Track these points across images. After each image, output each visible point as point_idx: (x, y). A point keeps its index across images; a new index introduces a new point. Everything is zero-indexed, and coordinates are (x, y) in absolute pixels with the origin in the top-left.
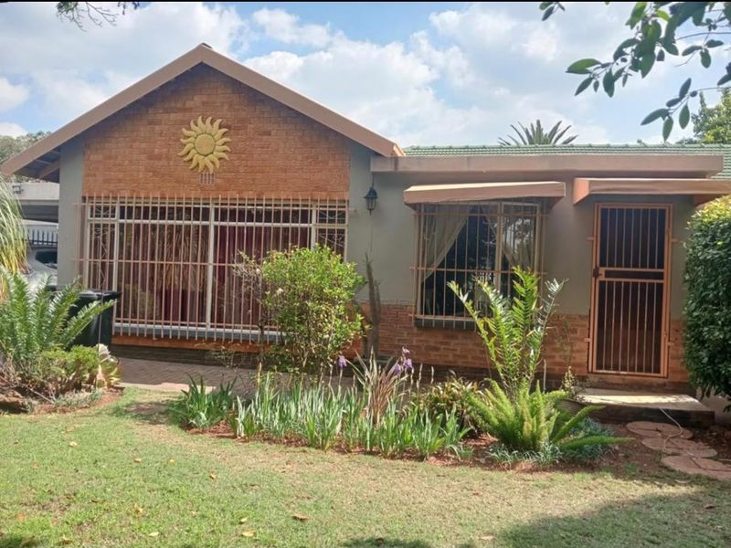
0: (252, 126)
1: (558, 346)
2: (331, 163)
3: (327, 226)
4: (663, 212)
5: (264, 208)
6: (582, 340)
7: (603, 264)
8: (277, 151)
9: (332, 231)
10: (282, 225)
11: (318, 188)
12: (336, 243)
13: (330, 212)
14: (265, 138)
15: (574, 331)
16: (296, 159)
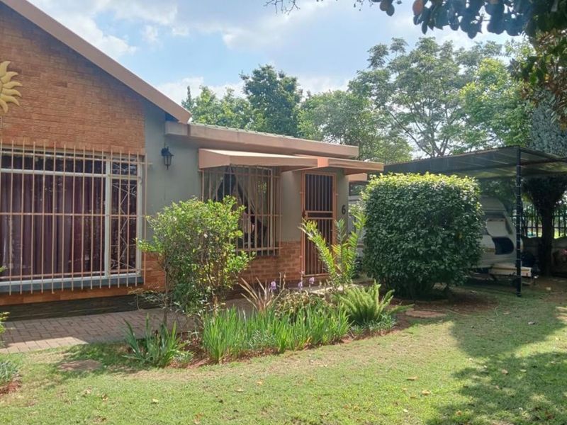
0: (46, 75)
1: (286, 263)
2: (127, 122)
3: (120, 177)
4: (331, 177)
5: (65, 157)
6: (298, 257)
7: (306, 209)
8: (73, 103)
9: (125, 182)
10: (84, 175)
11: (115, 143)
12: (129, 193)
13: (122, 164)
14: (60, 88)
15: (294, 252)
16: (93, 114)
